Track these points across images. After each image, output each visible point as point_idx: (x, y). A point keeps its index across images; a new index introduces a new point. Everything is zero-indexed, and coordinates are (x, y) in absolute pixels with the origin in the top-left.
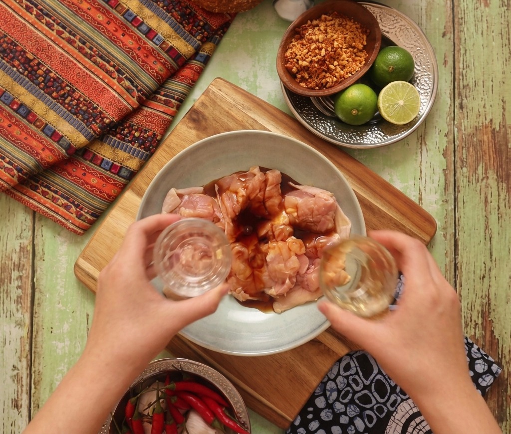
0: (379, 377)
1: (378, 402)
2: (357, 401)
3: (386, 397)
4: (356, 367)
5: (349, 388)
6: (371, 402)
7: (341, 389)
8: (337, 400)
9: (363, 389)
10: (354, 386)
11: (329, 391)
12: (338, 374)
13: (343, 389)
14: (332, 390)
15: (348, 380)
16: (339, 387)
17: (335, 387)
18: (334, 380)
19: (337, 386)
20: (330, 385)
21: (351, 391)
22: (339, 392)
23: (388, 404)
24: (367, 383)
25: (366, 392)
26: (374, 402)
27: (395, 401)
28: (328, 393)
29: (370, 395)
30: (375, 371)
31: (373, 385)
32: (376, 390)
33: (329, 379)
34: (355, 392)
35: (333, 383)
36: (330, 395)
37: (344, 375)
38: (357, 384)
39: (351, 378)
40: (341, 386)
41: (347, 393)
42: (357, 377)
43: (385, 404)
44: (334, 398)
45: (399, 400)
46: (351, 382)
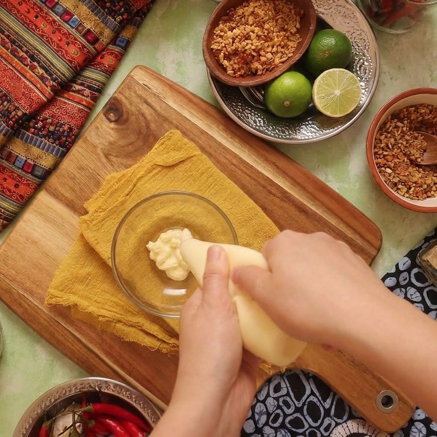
0: (312, 398)
1: (310, 427)
2: (289, 426)
3: (320, 421)
4: (287, 387)
5: (279, 411)
6: (303, 427)
7: (271, 412)
8: (267, 424)
9: (294, 413)
10: (285, 408)
11: (258, 414)
12: (268, 395)
13: (274, 412)
14: (261, 414)
15: (278, 401)
16: (269, 410)
17: (265, 410)
18: (264, 402)
19: (267, 408)
20: (260, 407)
21: (282, 414)
22: (269, 415)
23: (322, 429)
24: (299, 405)
25: (298, 415)
26: (307, 426)
27: (330, 425)
28: (257, 417)
29: (302, 417)
30: (308, 392)
31: (305, 407)
32: (308, 413)
33: (258, 401)
34: (286, 416)
35: (262, 405)
36: (259, 419)
37: (274, 396)
38: (288, 407)
39: (281, 400)
40: (271, 409)
41: (277, 416)
42: (288, 399)
43: (318, 428)
44: (264, 423)
45: (333, 424)
46: (281, 404)
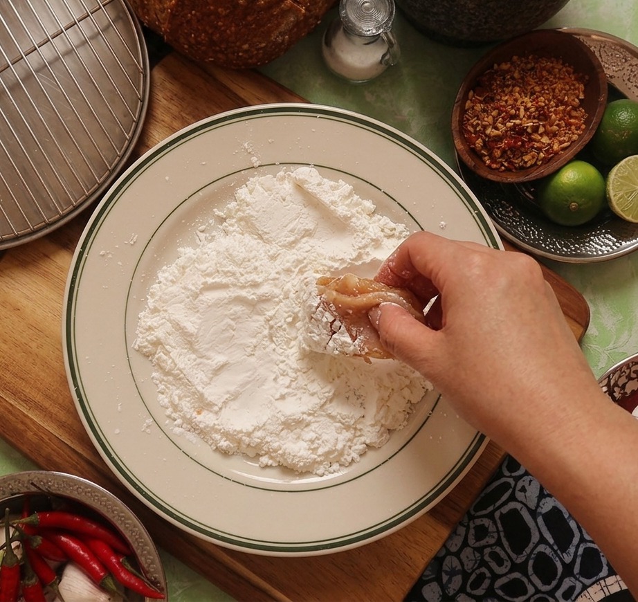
0: (541, 548)
1: (537, 591)
2: (500, 592)
3: (554, 583)
4: (498, 532)
5: (484, 570)
6: (525, 592)
7: (469, 571)
8: (462, 589)
9: (511, 571)
10: (493, 565)
11: (447, 573)
12: (465, 544)
13: (474, 571)
14: (452, 573)
15: (482, 556)
16: (466, 568)
17: (459, 567)
18: (457, 554)
19: (462, 564)
20: (451, 562)
21: (488, 575)
22: (466, 575)
23: (559, 594)
24: (520, 560)
25: (517, 575)
26: (531, 590)
27: (572, 589)
28: (445, 578)
29: (525, 580)
30: (535, 538)
31: (531, 562)
32: (536, 572)
33: (449, 553)
34: (495, 577)
35: (455, 560)
36: (450, 581)
37: (474, 546)
38: (500, 562)
39: (487, 551)
40: (469, 566)
41: (481, 578)
42: (498, 549)
43: (552, 593)
44: (457, 589)
45: (579, 586)
46: (487, 558)
